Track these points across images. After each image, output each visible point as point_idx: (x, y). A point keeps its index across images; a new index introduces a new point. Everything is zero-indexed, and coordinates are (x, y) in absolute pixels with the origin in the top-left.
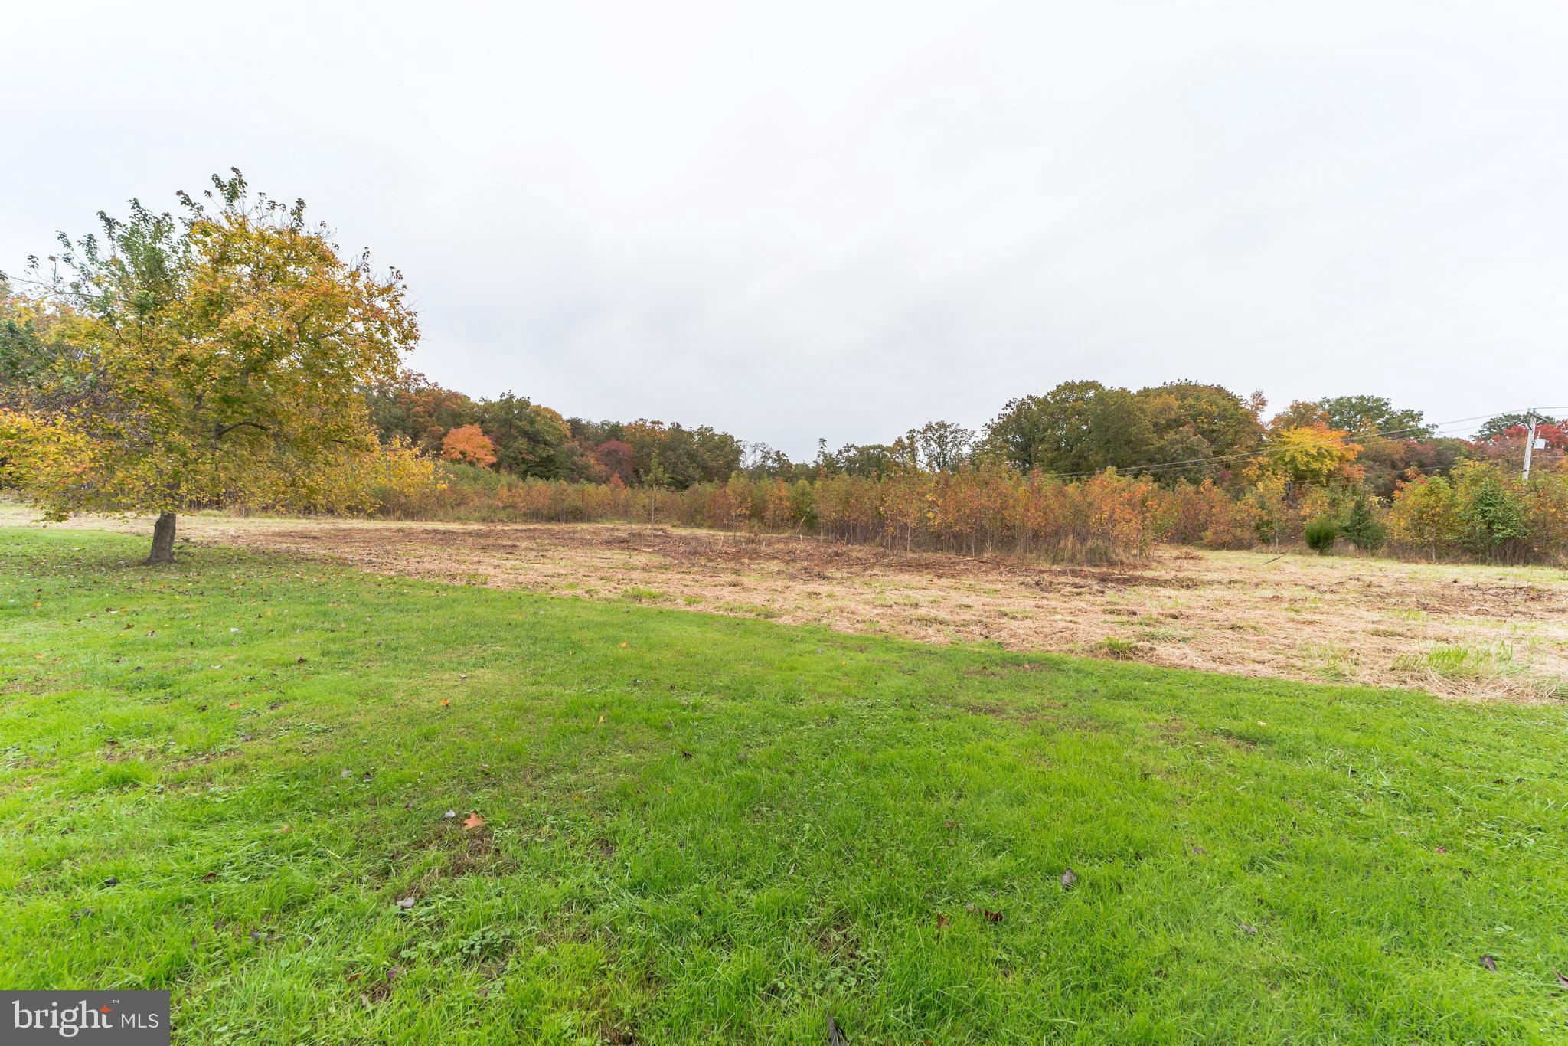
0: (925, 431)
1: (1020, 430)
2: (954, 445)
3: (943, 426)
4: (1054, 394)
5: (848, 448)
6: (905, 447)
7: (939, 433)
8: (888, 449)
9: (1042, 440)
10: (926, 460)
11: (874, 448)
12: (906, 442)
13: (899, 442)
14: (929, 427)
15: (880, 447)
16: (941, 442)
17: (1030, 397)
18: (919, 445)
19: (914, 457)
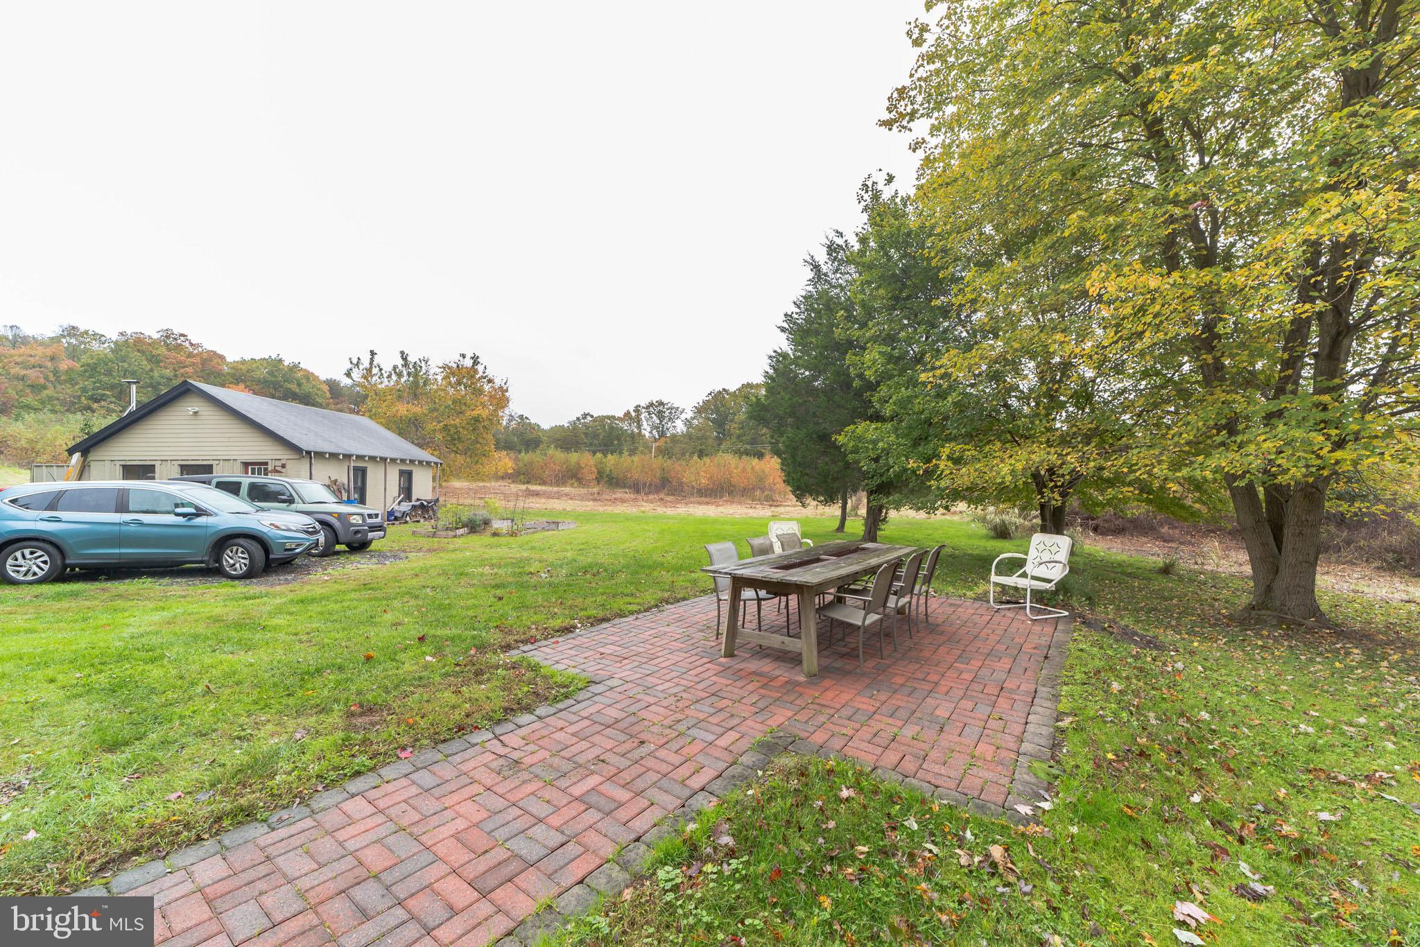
0: (648, 407)
1: (717, 411)
2: (670, 419)
3: (661, 403)
4: (739, 389)
5: (585, 416)
6: (634, 417)
7: (659, 409)
8: (619, 419)
9: (732, 421)
10: (649, 429)
11: (609, 417)
12: (633, 414)
13: (628, 414)
14: (651, 404)
15: (613, 417)
16: (660, 415)
17: (724, 390)
18: (644, 416)
19: (639, 426)
